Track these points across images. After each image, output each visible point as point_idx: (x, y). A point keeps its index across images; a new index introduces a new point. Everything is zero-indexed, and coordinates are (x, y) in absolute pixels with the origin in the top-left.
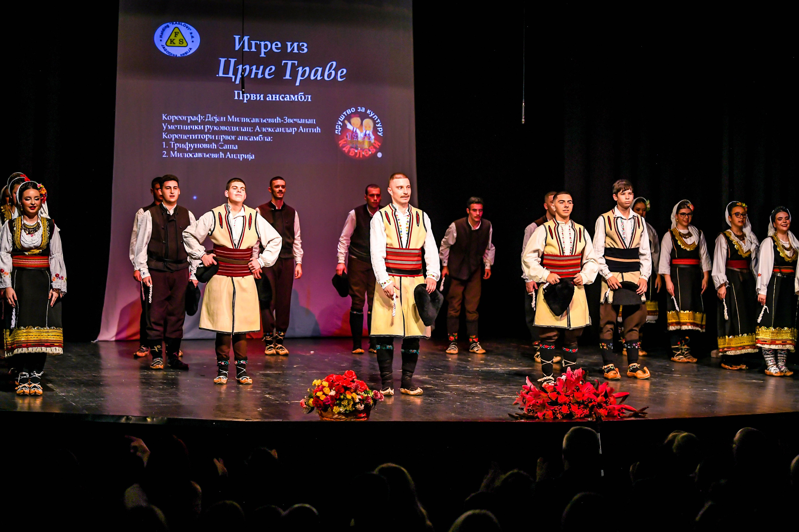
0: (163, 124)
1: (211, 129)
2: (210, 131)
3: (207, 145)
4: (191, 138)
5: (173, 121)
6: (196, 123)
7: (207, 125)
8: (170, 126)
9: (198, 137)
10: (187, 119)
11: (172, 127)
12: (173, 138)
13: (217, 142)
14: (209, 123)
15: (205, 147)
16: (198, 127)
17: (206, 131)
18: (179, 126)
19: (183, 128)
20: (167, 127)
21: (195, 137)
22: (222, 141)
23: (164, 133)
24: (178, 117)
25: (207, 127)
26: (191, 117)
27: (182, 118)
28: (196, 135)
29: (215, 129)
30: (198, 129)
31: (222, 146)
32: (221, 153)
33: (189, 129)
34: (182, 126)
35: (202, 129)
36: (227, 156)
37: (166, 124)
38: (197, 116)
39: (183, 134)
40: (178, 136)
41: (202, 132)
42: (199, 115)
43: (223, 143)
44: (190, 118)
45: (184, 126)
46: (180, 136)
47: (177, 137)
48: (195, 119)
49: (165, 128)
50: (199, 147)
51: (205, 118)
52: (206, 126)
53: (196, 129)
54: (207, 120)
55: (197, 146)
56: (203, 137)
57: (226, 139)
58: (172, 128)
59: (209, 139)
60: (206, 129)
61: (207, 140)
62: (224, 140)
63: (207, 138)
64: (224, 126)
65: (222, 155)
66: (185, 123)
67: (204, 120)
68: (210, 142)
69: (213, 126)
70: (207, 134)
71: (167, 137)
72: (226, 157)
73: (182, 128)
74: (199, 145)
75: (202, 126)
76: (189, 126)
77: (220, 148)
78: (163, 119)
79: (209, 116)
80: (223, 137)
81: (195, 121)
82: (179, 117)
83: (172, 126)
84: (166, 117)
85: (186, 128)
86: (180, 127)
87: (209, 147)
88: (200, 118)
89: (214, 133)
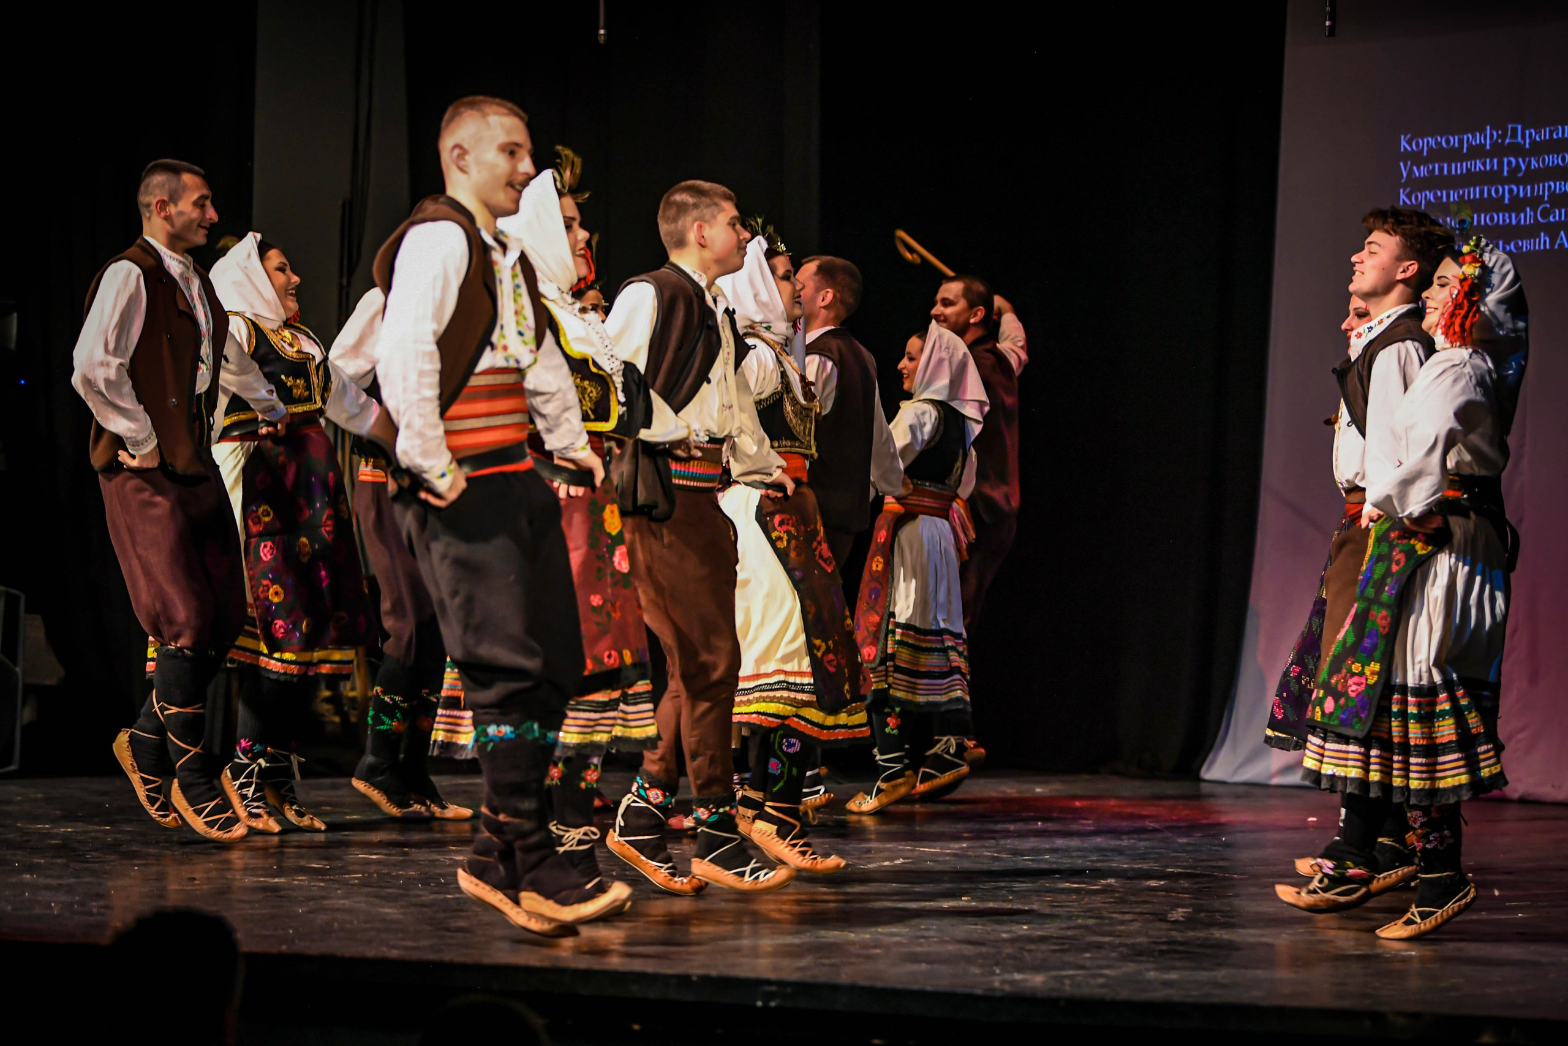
0: (1402, 165)
1: (1523, 168)
2: (1520, 175)
3: (1507, 215)
4: (1466, 198)
5: (1425, 154)
6: (1477, 152)
7: (1507, 156)
8: (1418, 169)
9: (1482, 192)
10: (1461, 141)
11: (1421, 172)
12: (1423, 202)
13: (1534, 202)
14: (1517, 150)
15: (1501, 222)
16: (1484, 164)
17: (1505, 174)
18: (1437, 166)
19: (1449, 171)
20: (1410, 172)
21: (1474, 192)
22: (1546, 198)
23: (1401, 191)
24: (1436, 139)
25: (1509, 163)
26: (1470, 136)
27: (1448, 141)
28: (1478, 189)
29: (1533, 167)
30: (1482, 168)
31: (1545, 214)
32: (1542, 234)
33: (1464, 171)
34: (1445, 166)
35: (1495, 167)
36: (1558, 241)
37: (1409, 163)
38: (1482, 131)
39: (1448, 189)
40: (1435, 194)
41: (1492, 178)
42: (1488, 128)
43: (1548, 206)
44: (1468, 138)
45: (1453, 165)
46: (1439, 194)
47: (1432, 199)
48: (1478, 139)
49: (1405, 175)
50: (1483, 223)
51: (1503, 137)
52: (1505, 160)
53: (1478, 169)
54: (1507, 141)
55: (1479, 221)
56: (1497, 191)
57: (1558, 191)
58: (1422, 175)
59: (1514, 198)
60: (1506, 168)
61: (1506, 201)
62: (1552, 195)
63: (1507, 196)
64: (1553, 153)
65: (1545, 242)
66: (1454, 155)
67: (1500, 141)
68: (1517, 204)
69: (1527, 159)
70: (1508, 184)
71: (1411, 200)
72: (1556, 247)
73: (1445, 172)
74: (1483, 216)
75: (1495, 161)
76: (1464, 164)
77: (1539, 218)
78: (1402, 149)
79: (1514, 130)
80: (1550, 187)
81: (1477, 145)
82: (1439, 139)
83: (1422, 168)
84: (1409, 143)
85: (1458, 168)
86: (1441, 169)
87: (1514, 222)
88: (1486, 137)
89: (1533, 177)
